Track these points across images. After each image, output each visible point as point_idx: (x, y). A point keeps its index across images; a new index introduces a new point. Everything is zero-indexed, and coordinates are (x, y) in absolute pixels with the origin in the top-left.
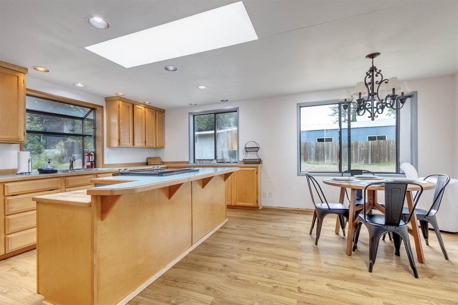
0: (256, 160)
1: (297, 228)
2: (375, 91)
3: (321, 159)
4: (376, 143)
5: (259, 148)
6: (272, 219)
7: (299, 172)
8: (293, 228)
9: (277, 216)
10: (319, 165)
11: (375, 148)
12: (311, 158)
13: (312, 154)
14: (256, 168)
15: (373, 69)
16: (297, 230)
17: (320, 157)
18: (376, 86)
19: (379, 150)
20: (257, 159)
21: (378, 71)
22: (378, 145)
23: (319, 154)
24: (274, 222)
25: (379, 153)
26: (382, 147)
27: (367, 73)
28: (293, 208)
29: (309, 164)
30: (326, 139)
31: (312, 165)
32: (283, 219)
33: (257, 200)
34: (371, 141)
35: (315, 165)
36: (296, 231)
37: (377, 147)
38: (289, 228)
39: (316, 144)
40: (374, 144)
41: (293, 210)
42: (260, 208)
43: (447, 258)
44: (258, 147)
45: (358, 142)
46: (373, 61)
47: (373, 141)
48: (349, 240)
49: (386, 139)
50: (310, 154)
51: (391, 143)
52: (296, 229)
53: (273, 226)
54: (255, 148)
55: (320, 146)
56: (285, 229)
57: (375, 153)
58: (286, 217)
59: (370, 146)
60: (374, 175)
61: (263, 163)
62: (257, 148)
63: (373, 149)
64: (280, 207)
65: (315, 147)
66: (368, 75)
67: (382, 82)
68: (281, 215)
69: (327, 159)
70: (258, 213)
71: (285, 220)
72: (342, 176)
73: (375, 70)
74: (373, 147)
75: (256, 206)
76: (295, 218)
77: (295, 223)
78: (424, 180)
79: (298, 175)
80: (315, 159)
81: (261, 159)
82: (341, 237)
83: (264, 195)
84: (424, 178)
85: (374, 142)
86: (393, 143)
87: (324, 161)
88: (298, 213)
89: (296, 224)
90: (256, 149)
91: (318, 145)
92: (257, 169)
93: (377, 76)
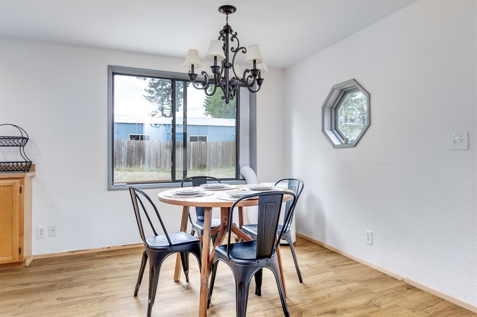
0: (20, 164)
1: (109, 290)
2: (230, 61)
3: (135, 164)
4: (198, 144)
5: (27, 139)
6: (54, 284)
7: (112, 185)
8: (102, 291)
9: (68, 273)
10: (133, 173)
11: (196, 150)
12: (120, 163)
13: (123, 156)
14: (18, 181)
15: (227, 30)
16: (109, 294)
17: (134, 161)
18: (231, 54)
19: (200, 153)
20: (22, 162)
21: (233, 33)
22: (199, 147)
23: (132, 157)
24: (60, 288)
25: (200, 156)
26: (203, 149)
27: (221, 33)
28: (99, 249)
29: (119, 172)
30: (141, 135)
31: (122, 173)
32: (80, 276)
33: (20, 248)
34: (192, 142)
35: (126, 172)
36: (109, 297)
37: (199, 150)
38: (94, 294)
39: (129, 142)
40: (196, 145)
41: (98, 253)
42: (28, 263)
43: (301, 281)
44: (25, 135)
45: (180, 142)
46: (227, 17)
47: (195, 142)
48: (203, 294)
49: (207, 141)
50: (120, 157)
51: (212, 145)
52: (108, 292)
53: (58, 299)
54: (18, 138)
55: (134, 146)
56: (85, 298)
57: (197, 156)
58: (87, 270)
59: (192, 148)
60: (220, 183)
61: (36, 170)
62: (23, 138)
63: (195, 152)
64: (72, 252)
65: (126, 147)
66: (221, 34)
67: (237, 50)
68: (77, 269)
69: (143, 164)
70: (23, 275)
71: (84, 277)
72: (182, 187)
73: (229, 31)
74: (195, 149)
75: (17, 260)
76: (104, 268)
77: (104, 279)
78: (275, 185)
79: (108, 190)
80: (127, 164)
81: (31, 162)
82: (184, 287)
83: (39, 232)
84: (275, 183)
85: (196, 144)
86: (213, 145)
87: (139, 167)
88: (109, 257)
89: (107, 281)
90: (20, 140)
91: (131, 144)
92: (22, 183)
93: (232, 40)
